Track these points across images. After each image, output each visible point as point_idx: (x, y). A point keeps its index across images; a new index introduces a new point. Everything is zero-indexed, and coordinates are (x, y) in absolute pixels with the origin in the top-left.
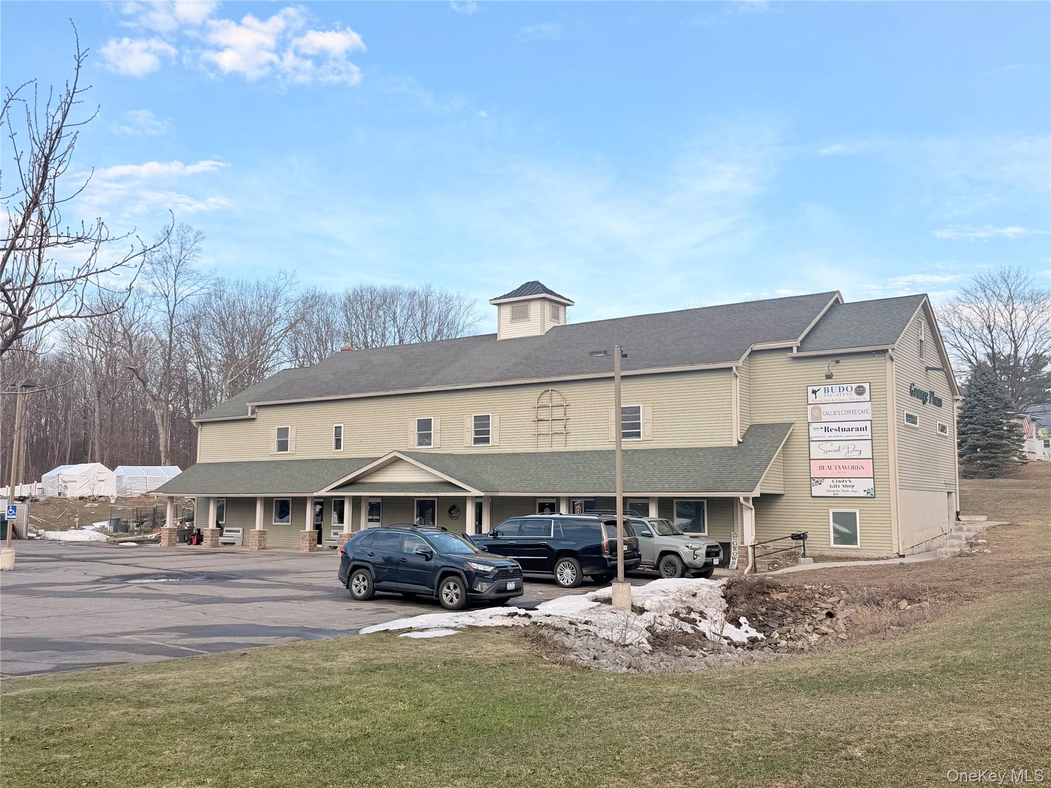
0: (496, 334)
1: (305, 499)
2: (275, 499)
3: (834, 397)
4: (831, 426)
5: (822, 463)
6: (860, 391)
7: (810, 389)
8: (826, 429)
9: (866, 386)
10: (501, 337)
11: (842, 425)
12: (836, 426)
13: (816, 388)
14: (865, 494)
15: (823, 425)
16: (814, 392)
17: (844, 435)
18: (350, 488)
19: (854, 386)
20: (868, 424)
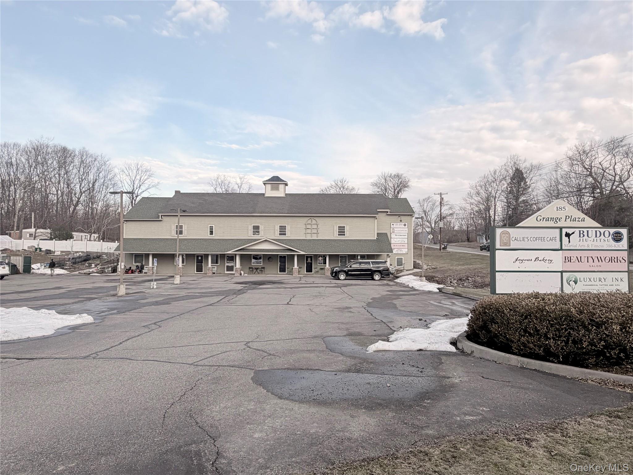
0: (264, 194)
1: (208, 254)
2: (196, 255)
3: (398, 226)
4: (397, 234)
5: (394, 244)
6: (405, 225)
7: (392, 224)
8: (396, 235)
9: (407, 224)
10: (266, 195)
11: (400, 234)
12: (398, 234)
13: (393, 223)
14: (405, 253)
15: (395, 234)
16: (393, 225)
17: (400, 237)
18: (242, 251)
19: (403, 224)
20: (407, 234)
